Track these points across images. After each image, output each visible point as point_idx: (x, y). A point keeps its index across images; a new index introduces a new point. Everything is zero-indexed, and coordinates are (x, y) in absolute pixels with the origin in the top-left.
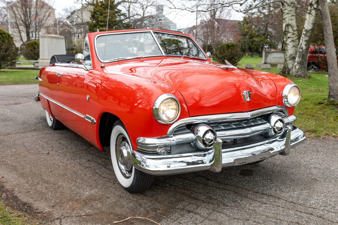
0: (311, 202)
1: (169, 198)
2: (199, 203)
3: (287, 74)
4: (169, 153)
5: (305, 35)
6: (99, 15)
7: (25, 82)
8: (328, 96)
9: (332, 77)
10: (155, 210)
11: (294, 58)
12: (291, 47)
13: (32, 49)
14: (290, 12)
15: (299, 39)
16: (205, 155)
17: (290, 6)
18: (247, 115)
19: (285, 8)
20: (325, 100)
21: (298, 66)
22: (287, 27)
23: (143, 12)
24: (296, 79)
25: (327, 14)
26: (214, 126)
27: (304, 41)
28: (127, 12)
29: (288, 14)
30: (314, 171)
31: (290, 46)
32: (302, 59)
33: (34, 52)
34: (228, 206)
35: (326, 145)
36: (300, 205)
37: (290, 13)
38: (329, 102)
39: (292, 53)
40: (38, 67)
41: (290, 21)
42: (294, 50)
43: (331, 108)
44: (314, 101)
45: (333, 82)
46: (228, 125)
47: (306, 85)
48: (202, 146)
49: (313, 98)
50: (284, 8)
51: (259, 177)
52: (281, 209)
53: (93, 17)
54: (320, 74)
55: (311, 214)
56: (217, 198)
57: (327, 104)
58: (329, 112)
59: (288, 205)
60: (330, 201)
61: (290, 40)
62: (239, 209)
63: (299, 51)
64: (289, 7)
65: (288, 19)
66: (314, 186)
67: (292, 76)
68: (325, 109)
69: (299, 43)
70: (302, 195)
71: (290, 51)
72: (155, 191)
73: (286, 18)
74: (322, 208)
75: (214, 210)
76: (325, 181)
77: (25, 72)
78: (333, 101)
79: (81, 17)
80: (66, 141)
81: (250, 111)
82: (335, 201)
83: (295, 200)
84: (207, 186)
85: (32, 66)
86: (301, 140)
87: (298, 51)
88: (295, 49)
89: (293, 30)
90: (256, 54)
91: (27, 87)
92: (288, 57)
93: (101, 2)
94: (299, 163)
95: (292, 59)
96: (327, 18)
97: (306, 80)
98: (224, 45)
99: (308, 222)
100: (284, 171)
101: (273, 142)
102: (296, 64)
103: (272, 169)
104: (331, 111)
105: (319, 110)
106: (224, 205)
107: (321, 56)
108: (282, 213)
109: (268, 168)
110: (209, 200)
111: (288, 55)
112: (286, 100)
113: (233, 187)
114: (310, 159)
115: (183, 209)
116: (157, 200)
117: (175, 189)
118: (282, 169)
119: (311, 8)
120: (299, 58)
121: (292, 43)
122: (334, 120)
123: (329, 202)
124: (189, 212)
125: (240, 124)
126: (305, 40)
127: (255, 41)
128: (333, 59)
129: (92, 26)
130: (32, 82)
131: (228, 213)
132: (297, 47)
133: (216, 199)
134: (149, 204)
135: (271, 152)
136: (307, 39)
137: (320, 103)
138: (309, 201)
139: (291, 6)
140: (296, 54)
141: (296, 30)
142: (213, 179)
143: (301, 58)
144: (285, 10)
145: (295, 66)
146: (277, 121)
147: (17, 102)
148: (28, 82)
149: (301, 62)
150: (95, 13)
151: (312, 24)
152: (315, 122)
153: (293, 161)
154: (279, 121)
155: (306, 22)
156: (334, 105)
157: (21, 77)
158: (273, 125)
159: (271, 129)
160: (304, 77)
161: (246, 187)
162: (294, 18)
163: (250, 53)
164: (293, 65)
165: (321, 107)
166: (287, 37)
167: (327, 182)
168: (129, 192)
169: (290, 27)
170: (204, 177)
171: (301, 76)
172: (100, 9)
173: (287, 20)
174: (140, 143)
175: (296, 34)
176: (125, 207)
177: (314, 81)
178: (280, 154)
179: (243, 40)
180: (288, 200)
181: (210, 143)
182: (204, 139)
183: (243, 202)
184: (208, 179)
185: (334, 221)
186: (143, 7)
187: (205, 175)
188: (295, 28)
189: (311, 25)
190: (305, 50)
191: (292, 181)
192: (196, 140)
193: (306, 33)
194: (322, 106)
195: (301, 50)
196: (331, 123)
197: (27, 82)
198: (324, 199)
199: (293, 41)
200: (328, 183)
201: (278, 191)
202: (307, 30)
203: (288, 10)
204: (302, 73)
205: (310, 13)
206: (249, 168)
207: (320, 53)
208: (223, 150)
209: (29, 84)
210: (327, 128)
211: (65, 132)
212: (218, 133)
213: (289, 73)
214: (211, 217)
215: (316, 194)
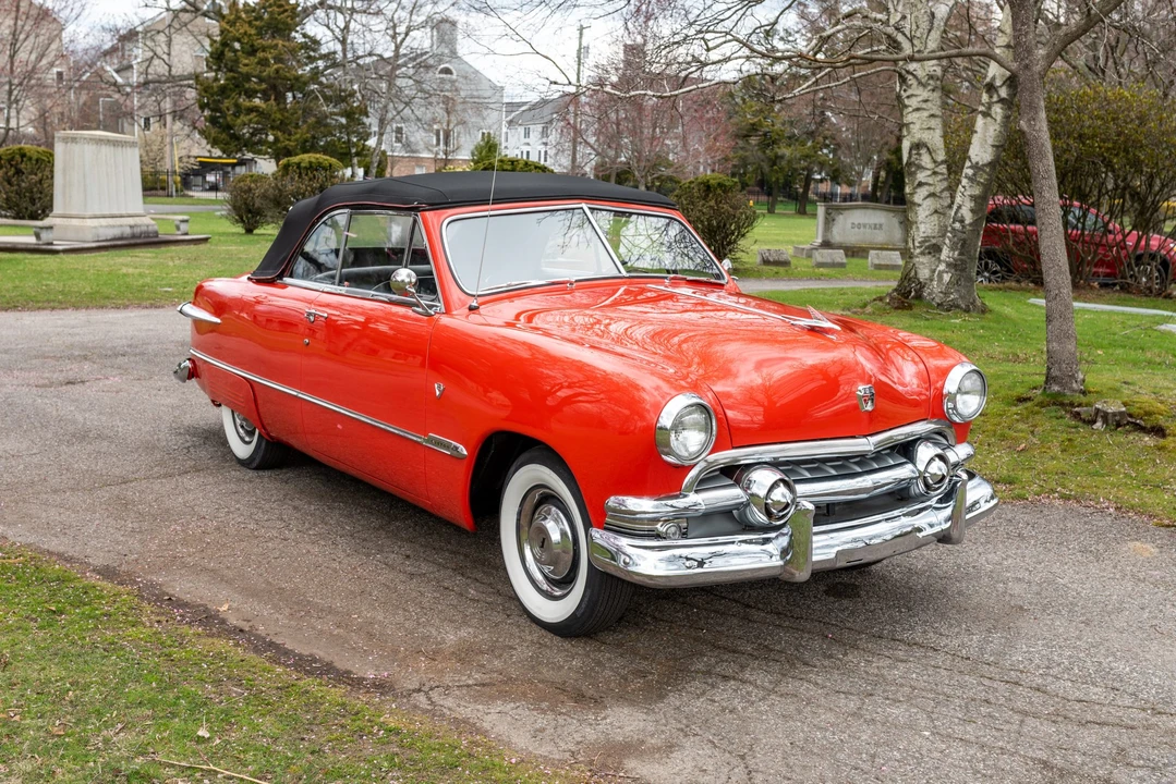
0: (1014, 658)
1: (664, 648)
2: (742, 659)
3: (913, 298)
4: (684, 535)
5: (971, 179)
6: (240, 53)
7: (38, 302)
8: (1044, 378)
9: (1056, 323)
10: (642, 674)
11: (935, 249)
12: (927, 213)
13: (11, 173)
14: (924, 106)
15: (952, 189)
16: (766, 541)
17: (924, 86)
18: (866, 444)
19: (909, 92)
20: (1035, 388)
21: (950, 275)
22: (914, 152)
23: (393, 47)
24: (944, 317)
25: (1043, 145)
26: (790, 470)
27: (967, 199)
28: (339, 47)
29: (918, 109)
30: (1017, 589)
31: (924, 210)
32: (959, 255)
33: (19, 185)
34: (815, 667)
35: (1043, 521)
36: (989, 664)
37: (924, 109)
38: (1048, 396)
39: (929, 232)
40: (52, 244)
41: (926, 132)
42: (937, 223)
43: (1053, 414)
44: (1003, 393)
45: (1059, 340)
46: (818, 468)
47: (974, 336)
48: (762, 518)
49: (1001, 382)
50: (905, 91)
51: (878, 601)
52: (944, 673)
53: (218, 58)
54: (1013, 293)
55: (1016, 683)
56: (784, 649)
57: (1042, 403)
58: (1048, 426)
59: (959, 665)
60: (1060, 655)
61: (923, 192)
62: (844, 674)
63: (953, 229)
64: (921, 88)
65: (917, 126)
66: (1018, 624)
67: (929, 305)
68: (1037, 417)
69: (953, 203)
70: (992, 642)
71: (922, 228)
72: (621, 632)
73: (913, 123)
74: (1041, 672)
75: (784, 675)
76: (1044, 611)
77: (18, 262)
78: (1059, 393)
79: (165, 57)
80: (310, 503)
81: (871, 435)
82: (1070, 656)
83: (974, 653)
84: (750, 621)
85: (32, 240)
86: (985, 507)
87: (949, 229)
88: (940, 222)
89: (935, 162)
90: (782, 201)
91: (60, 322)
92: (917, 244)
93: (248, 9)
94: (974, 567)
95: (930, 253)
96: (1042, 155)
97: (973, 320)
98: (691, 182)
99: (1011, 700)
100: (939, 586)
101: (921, 510)
102: (942, 267)
103: (907, 583)
104: (1055, 422)
105: (1018, 421)
106: (806, 664)
107: (1014, 231)
108: (947, 682)
109: (896, 580)
110: (765, 654)
111: (918, 240)
112: (950, 405)
113: (817, 624)
114: (1003, 559)
115: (708, 673)
116: (635, 652)
117: (671, 627)
118: (932, 581)
119: (991, 97)
120: (952, 249)
121: (929, 201)
122: (1063, 451)
123: (1056, 658)
124: (726, 678)
125: (845, 466)
126: (971, 196)
127: (782, 157)
128: (1060, 272)
129: (211, 91)
130: (60, 302)
131: (819, 681)
132: (944, 214)
133: (781, 652)
134: (619, 660)
135: (920, 535)
136: (977, 191)
137: (1021, 400)
138: (1008, 657)
139: (930, 88)
140: (944, 236)
141: (943, 162)
142: (760, 606)
143: (957, 249)
144: (908, 97)
145: (936, 273)
146: (932, 460)
147: (71, 376)
148: (48, 301)
149: (959, 263)
150: (224, 44)
151: (993, 146)
152: (1008, 454)
153: (959, 561)
154: (937, 459)
155: (976, 139)
156: (1062, 405)
157: (17, 283)
158: (922, 469)
159: (916, 478)
160: (967, 311)
161: (848, 625)
162: (936, 123)
163: (763, 198)
164: (934, 271)
165: (1025, 412)
166: (916, 183)
167: (1049, 615)
168: (556, 634)
169: (923, 151)
170: (736, 601)
171: (958, 306)
172: (245, 33)
173: (915, 128)
174: (614, 510)
175: (942, 174)
176: (563, 667)
177: (999, 323)
178: (939, 541)
179: (741, 152)
180: (959, 653)
181: (780, 511)
182: (769, 501)
183: (850, 657)
184: (748, 606)
185: (1070, 698)
186: (394, 27)
187: (736, 596)
188: (941, 156)
189: (990, 150)
190: (970, 225)
191: (962, 610)
192: (747, 505)
193: (974, 175)
194: (1026, 408)
195: (957, 225)
196: (1053, 458)
197: (44, 302)
198: (1044, 652)
199: (932, 195)
200: (1053, 616)
201: (932, 635)
202: (977, 163)
203: (920, 99)
204: (961, 297)
205: (986, 114)
206: (846, 579)
207: (1011, 222)
208: (816, 529)
209: (53, 309)
210: (1044, 474)
211: (290, 474)
212: (801, 489)
213: (919, 297)
214: (782, 688)
215: (1024, 641)
